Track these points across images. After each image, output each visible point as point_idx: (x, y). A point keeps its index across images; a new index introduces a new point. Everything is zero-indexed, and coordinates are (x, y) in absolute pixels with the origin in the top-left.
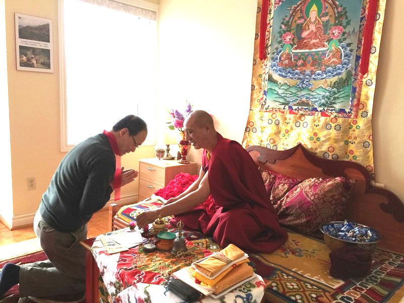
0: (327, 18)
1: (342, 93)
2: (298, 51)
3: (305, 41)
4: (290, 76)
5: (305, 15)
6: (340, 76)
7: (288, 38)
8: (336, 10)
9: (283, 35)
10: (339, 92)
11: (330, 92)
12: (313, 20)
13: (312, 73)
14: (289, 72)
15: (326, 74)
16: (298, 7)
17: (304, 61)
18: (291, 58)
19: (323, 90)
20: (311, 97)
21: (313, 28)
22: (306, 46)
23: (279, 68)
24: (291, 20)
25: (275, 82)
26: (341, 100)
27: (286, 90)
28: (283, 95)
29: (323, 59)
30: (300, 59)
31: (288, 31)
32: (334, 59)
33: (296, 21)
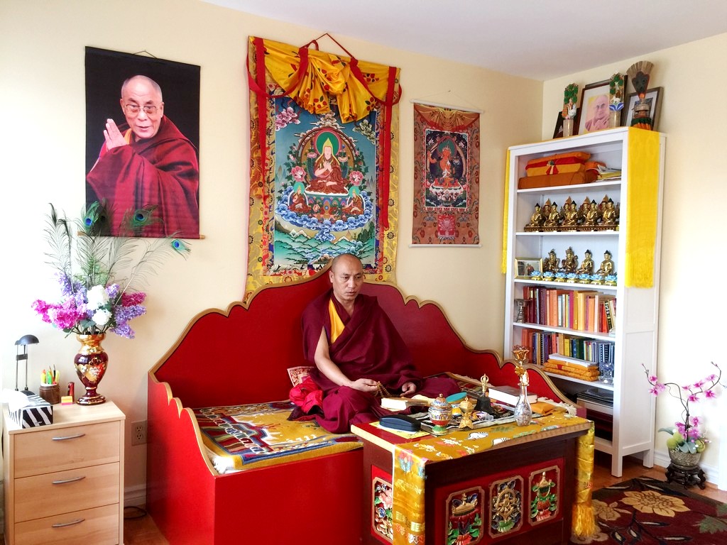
0: (344, 160)
1: (367, 246)
2: (312, 192)
3: (319, 181)
4: (307, 225)
5: (317, 149)
6: (364, 228)
7: (300, 174)
8: (353, 152)
9: (293, 168)
10: (364, 245)
11: (355, 246)
12: (328, 157)
13: (333, 222)
14: (305, 220)
15: (348, 224)
16: (307, 136)
17: (321, 206)
18: (306, 201)
19: (347, 243)
20: (334, 252)
21: (328, 166)
22: (321, 188)
23: (290, 213)
24: (300, 151)
25: (286, 232)
26: (367, 254)
27: (303, 244)
28: (299, 251)
29: (344, 206)
30: (316, 204)
31: (298, 165)
32: (356, 208)
33: (306, 154)
